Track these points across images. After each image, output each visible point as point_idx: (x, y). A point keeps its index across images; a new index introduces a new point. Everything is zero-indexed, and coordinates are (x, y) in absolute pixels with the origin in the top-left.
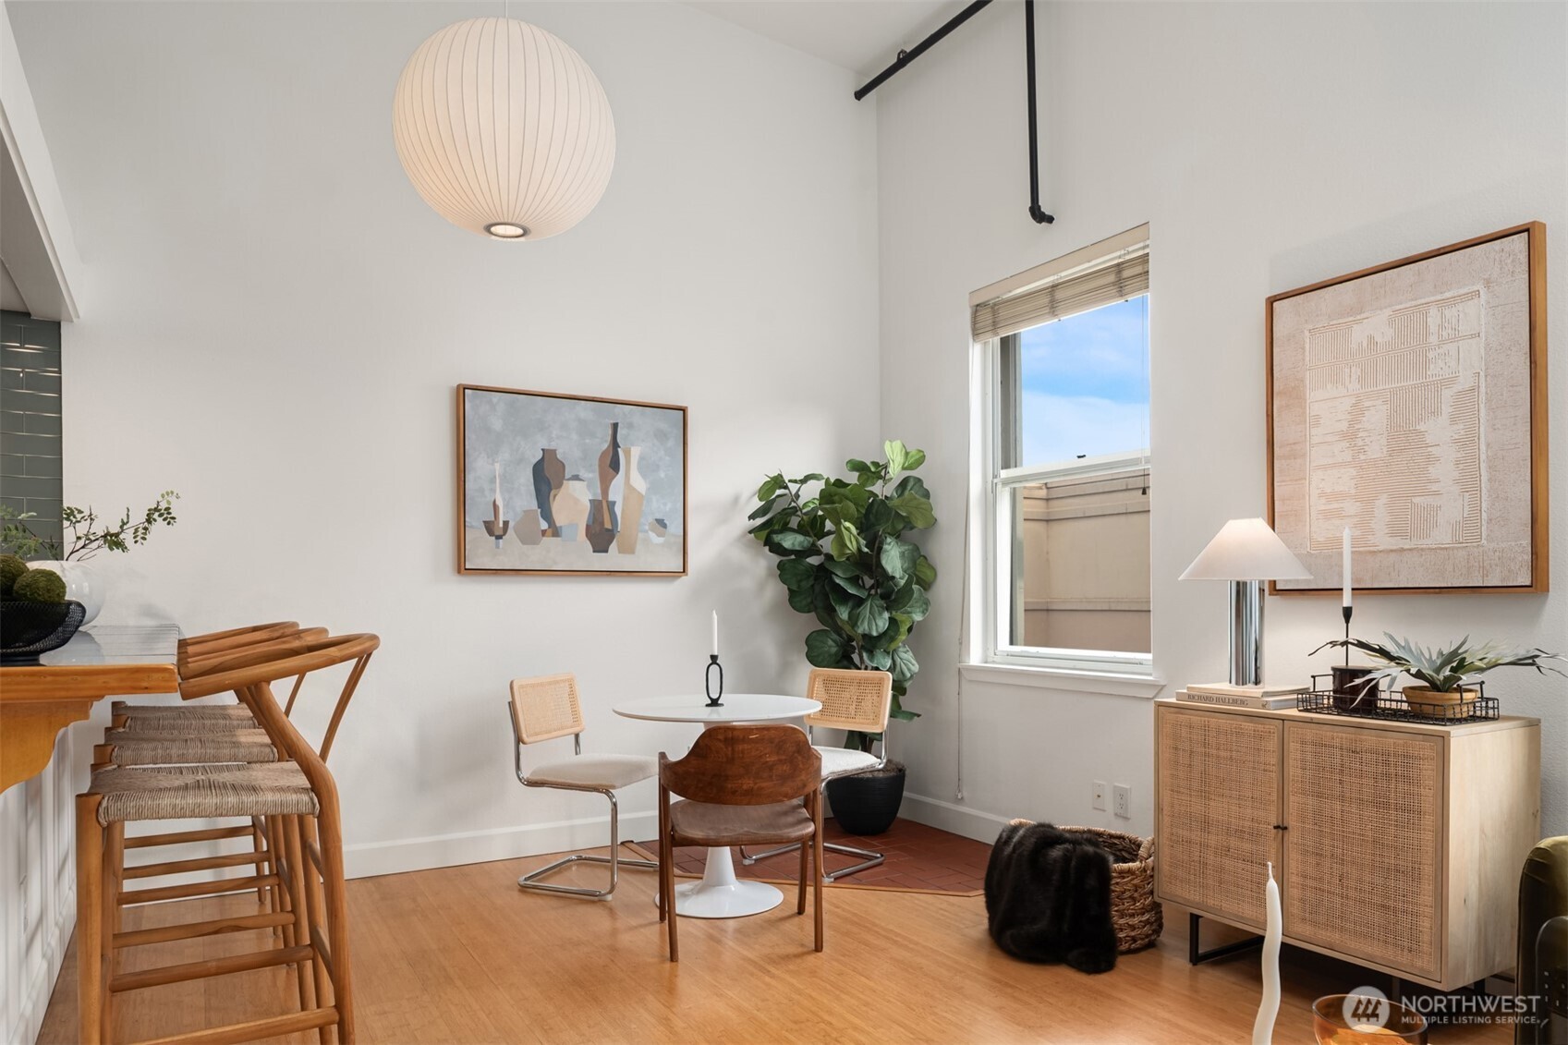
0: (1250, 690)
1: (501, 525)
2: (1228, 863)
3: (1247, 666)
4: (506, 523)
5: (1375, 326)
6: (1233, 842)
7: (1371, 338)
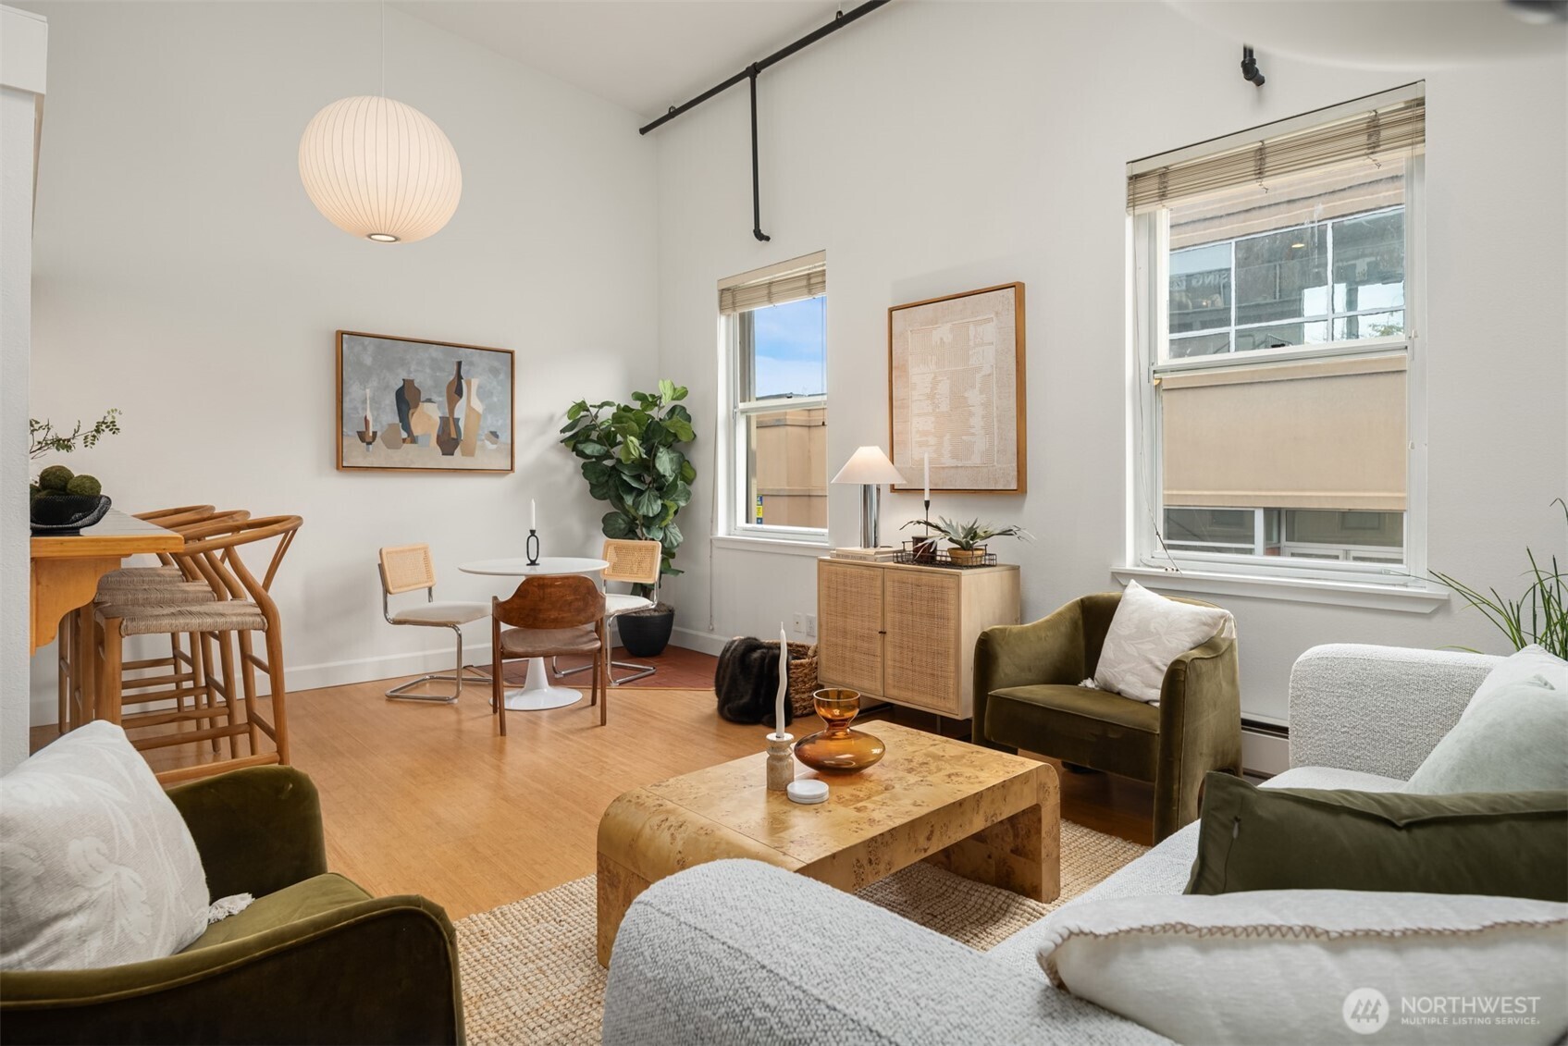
0: (871, 551)
1: (371, 434)
3: (870, 538)
4: (375, 433)
5: (943, 332)
6: (859, 643)
7: (941, 339)
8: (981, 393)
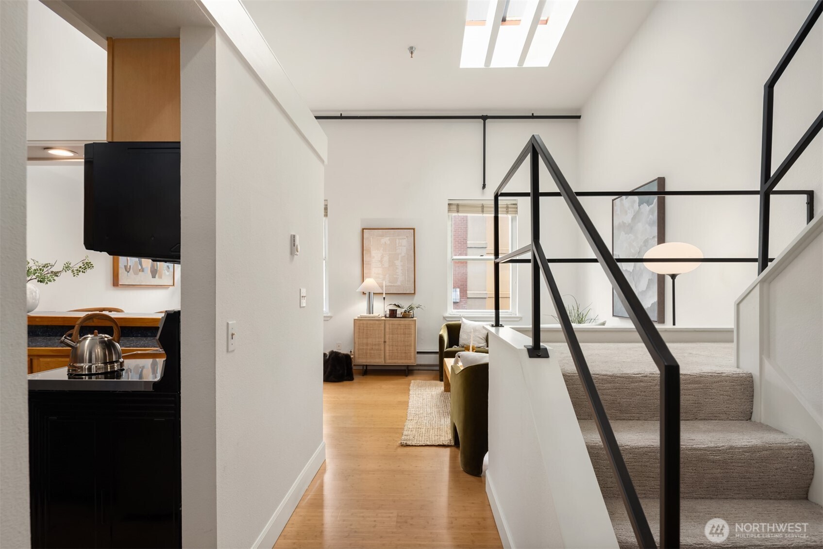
0: (371, 315)
1: (129, 267)
3: (370, 310)
4: (130, 266)
5: (386, 240)
6: (374, 347)
7: (385, 242)
8: (401, 262)
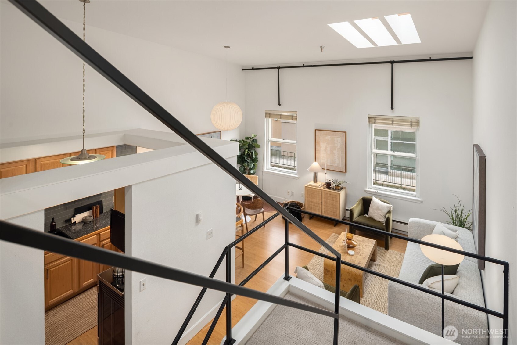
0: (316, 185)
2: (315, 207)
3: (316, 180)
8: (337, 152)
